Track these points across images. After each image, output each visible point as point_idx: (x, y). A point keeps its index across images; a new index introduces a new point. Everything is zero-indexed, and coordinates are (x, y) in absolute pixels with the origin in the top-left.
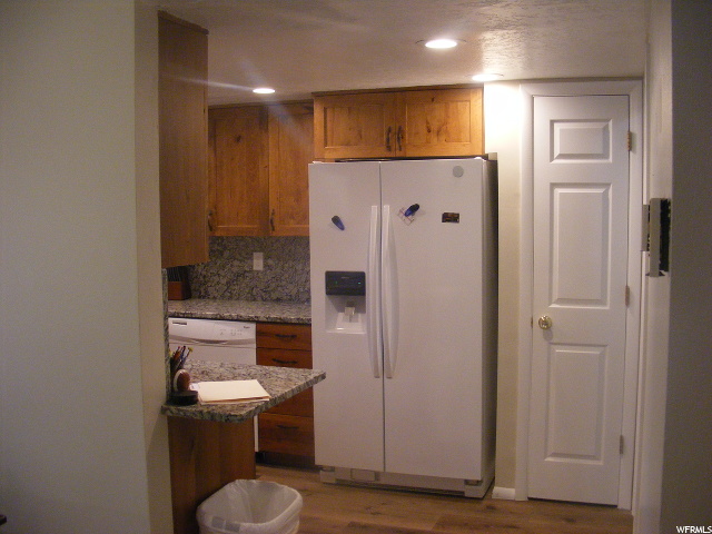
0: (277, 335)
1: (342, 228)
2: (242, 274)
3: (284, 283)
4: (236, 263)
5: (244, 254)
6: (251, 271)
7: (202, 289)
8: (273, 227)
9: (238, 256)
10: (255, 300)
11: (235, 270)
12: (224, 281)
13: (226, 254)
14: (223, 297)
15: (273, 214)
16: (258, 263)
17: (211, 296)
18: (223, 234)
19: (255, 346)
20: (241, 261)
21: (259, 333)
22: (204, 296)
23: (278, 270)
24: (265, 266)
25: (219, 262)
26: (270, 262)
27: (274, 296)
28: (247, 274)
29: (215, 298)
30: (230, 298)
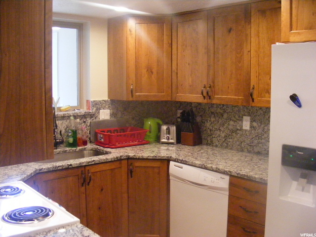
0: (244, 188)
1: (300, 106)
2: (235, 131)
3: (263, 141)
4: (232, 123)
5: (237, 117)
6: (241, 129)
7: (209, 139)
8: (253, 100)
9: (233, 118)
10: (242, 151)
11: (231, 127)
12: (223, 135)
13: (225, 116)
14: (222, 145)
15: (253, 88)
16: (246, 124)
17: (214, 144)
18: (218, 102)
19: (227, 193)
20: (235, 121)
21: (231, 184)
22: (210, 144)
23: (260, 131)
24: (251, 127)
25: (220, 121)
26: (255, 124)
27: (256, 150)
28: (238, 132)
29: (216, 146)
30: (226, 147)
